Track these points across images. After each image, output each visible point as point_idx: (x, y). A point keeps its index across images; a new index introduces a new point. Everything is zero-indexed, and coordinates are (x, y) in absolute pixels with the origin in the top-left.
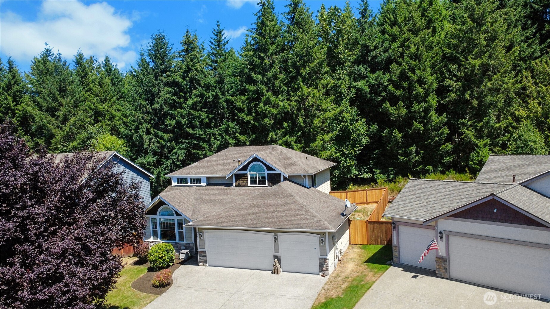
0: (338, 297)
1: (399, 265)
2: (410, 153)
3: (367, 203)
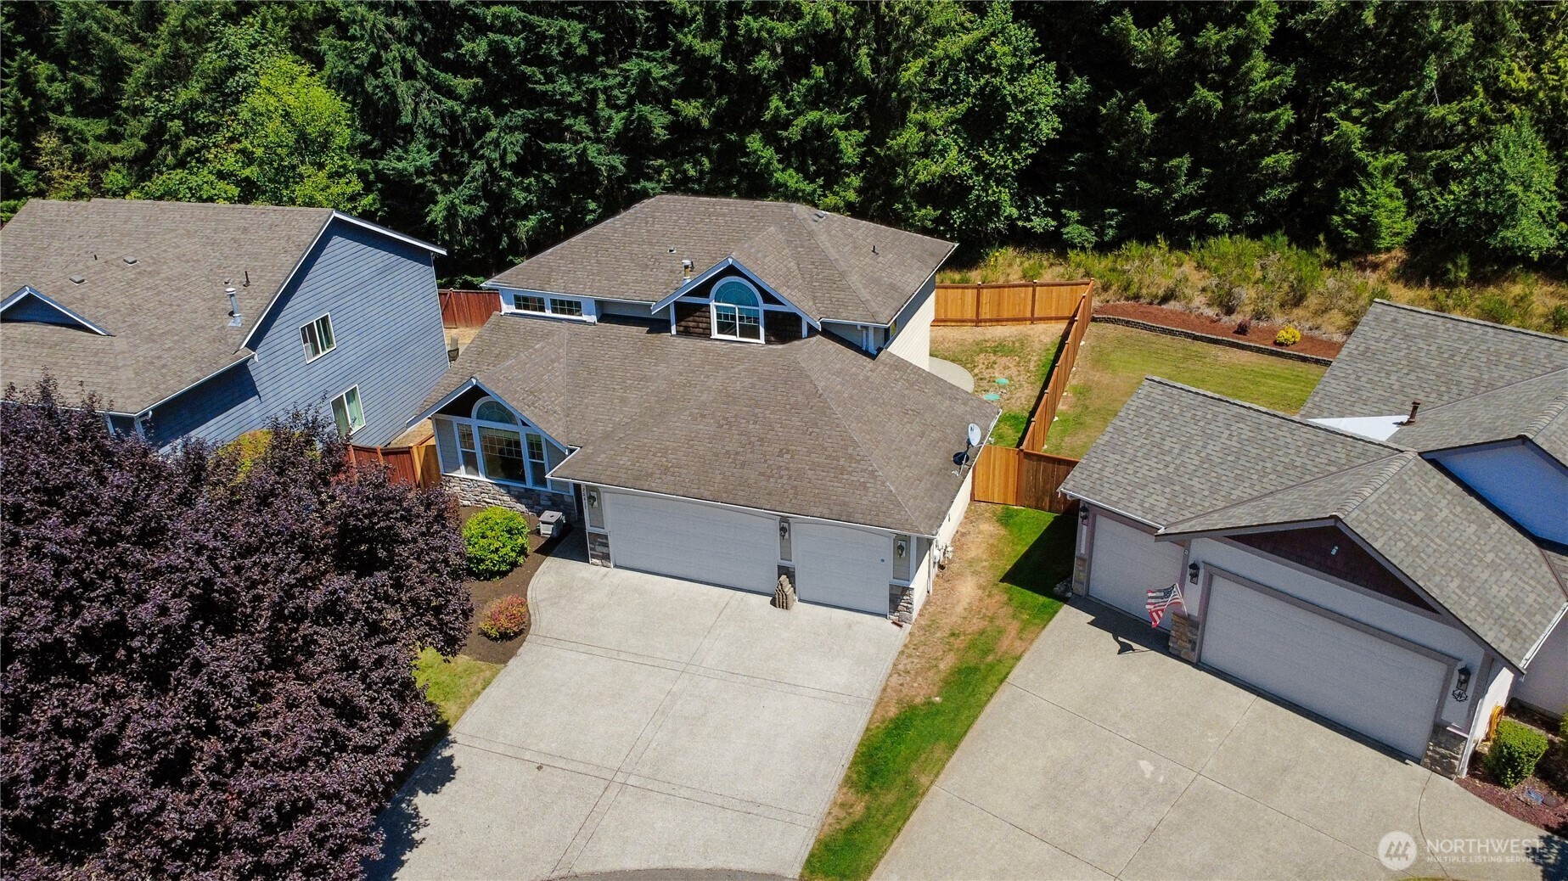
0: (929, 703)
1: (1084, 602)
2: (1173, 175)
3: (1033, 320)
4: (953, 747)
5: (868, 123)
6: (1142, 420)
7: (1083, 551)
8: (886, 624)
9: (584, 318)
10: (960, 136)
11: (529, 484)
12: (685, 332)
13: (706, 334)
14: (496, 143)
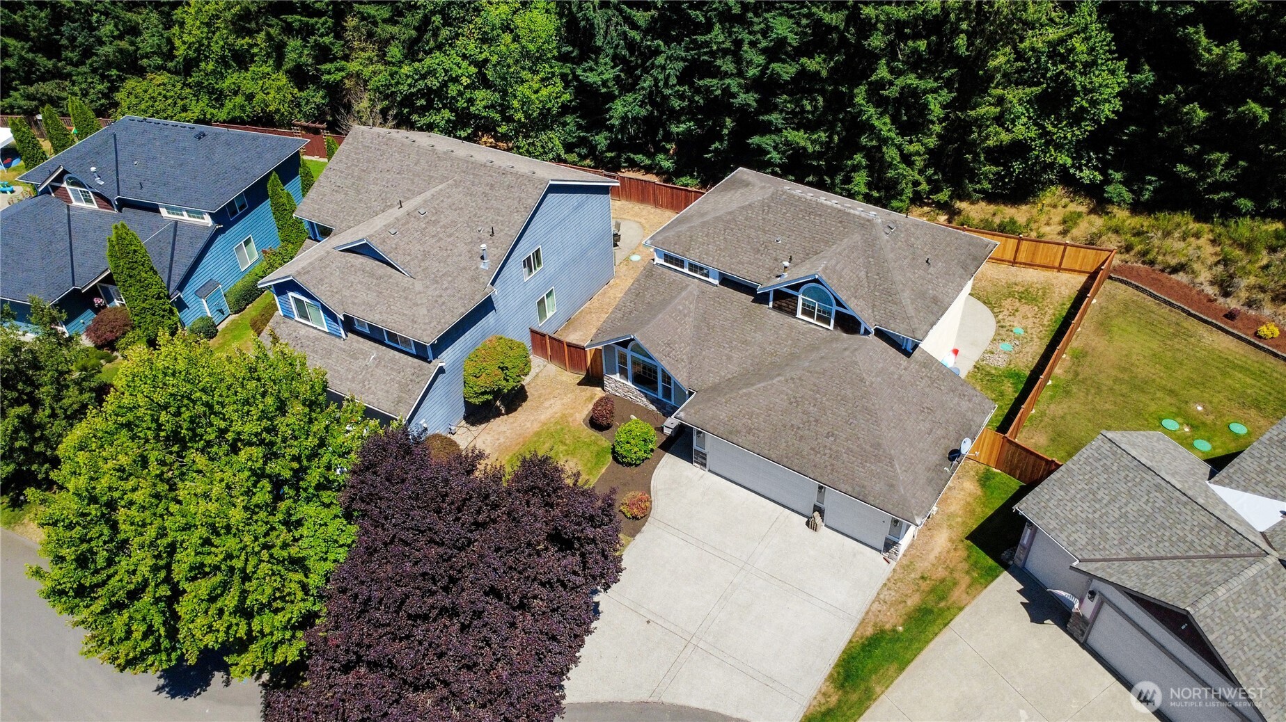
0: (894, 631)
1: (1021, 574)
3: (1059, 269)
4: (901, 669)
5: (956, 86)
6: (1088, 468)
7: (1025, 542)
8: (879, 557)
9: (710, 280)
10: (1032, 106)
11: (660, 396)
12: (778, 308)
13: (793, 313)
14: (663, 68)
